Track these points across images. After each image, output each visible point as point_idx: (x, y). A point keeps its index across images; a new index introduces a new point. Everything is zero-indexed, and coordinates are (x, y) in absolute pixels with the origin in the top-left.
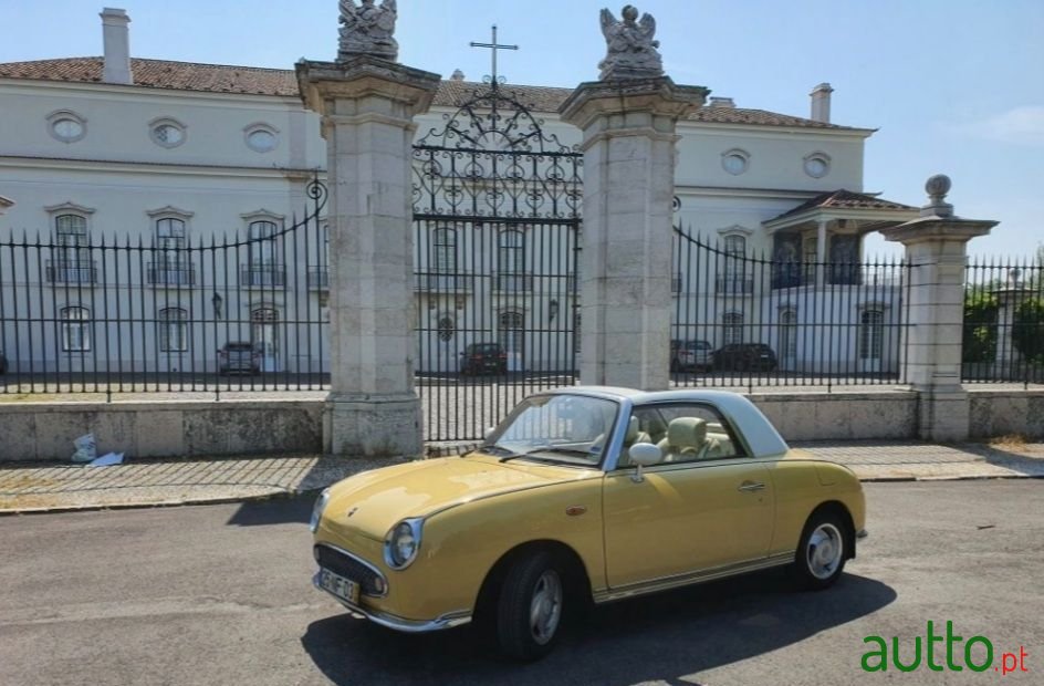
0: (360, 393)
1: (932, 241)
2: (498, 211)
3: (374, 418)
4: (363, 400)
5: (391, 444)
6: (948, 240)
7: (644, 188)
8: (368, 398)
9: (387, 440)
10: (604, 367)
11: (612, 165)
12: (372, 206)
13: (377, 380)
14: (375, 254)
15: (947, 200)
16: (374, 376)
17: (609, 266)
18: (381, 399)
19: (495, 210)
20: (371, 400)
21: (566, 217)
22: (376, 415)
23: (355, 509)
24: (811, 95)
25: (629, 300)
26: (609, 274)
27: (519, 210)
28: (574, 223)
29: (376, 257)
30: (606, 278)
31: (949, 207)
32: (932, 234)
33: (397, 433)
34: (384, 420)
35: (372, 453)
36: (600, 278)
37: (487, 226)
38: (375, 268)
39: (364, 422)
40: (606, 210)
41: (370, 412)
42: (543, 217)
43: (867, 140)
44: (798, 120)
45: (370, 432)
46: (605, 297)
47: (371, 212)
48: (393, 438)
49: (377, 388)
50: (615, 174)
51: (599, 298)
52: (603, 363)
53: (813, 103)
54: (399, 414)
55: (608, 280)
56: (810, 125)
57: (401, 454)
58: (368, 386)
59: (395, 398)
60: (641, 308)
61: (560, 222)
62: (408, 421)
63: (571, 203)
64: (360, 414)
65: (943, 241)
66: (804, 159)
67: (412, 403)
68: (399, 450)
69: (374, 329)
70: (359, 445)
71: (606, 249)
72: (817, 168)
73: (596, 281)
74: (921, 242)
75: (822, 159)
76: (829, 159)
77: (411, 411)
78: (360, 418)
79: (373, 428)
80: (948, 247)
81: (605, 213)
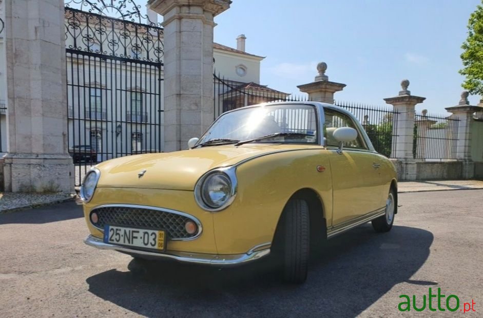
0: (31, 154)
1: (321, 91)
2: (115, 53)
3: (43, 168)
4: (34, 157)
5: (55, 185)
6: (328, 92)
7: (200, 47)
8: (38, 156)
9: (52, 182)
10: (180, 143)
11: (183, 33)
12: (38, 34)
13: (44, 145)
14: (41, 65)
15: (325, 74)
16: (42, 142)
17: (182, 88)
18: (46, 156)
19: (114, 53)
20: (39, 157)
21: (154, 61)
22: (44, 166)
23: (145, 172)
24: (237, 39)
25: (193, 107)
26: (182, 92)
27: (128, 55)
28: (159, 65)
29: (42, 66)
30: (180, 94)
31: (327, 77)
32: (322, 88)
33: (58, 178)
34: (49, 170)
35: (42, 190)
36: (177, 94)
37: (108, 61)
38: (42, 74)
39: (35, 172)
40: (180, 57)
41: (39, 165)
42: (142, 60)
43: (261, 61)
44: (232, 49)
45: (40, 177)
46: (180, 105)
47: (38, 37)
48: (56, 182)
49: (44, 150)
50: (184, 38)
51: (177, 105)
52: (180, 141)
53: (238, 43)
54: (59, 167)
55: (181, 96)
56: (237, 52)
57: (62, 191)
58: (37, 148)
59: (56, 157)
60: (200, 112)
61: (151, 64)
62: (65, 172)
63: (157, 54)
64: (32, 166)
65: (325, 92)
66: (236, 67)
67: (67, 161)
68: (60, 189)
69: (41, 112)
70: (31, 186)
71: (180, 79)
72: (241, 72)
73: (175, 96)
74: (316, 92)
75: (243, 68)
76: (246, 68)
77: (67, 165)
78: (31, 169)
79: (42, 175)
80: (328, 95)
81: (179, 59)
